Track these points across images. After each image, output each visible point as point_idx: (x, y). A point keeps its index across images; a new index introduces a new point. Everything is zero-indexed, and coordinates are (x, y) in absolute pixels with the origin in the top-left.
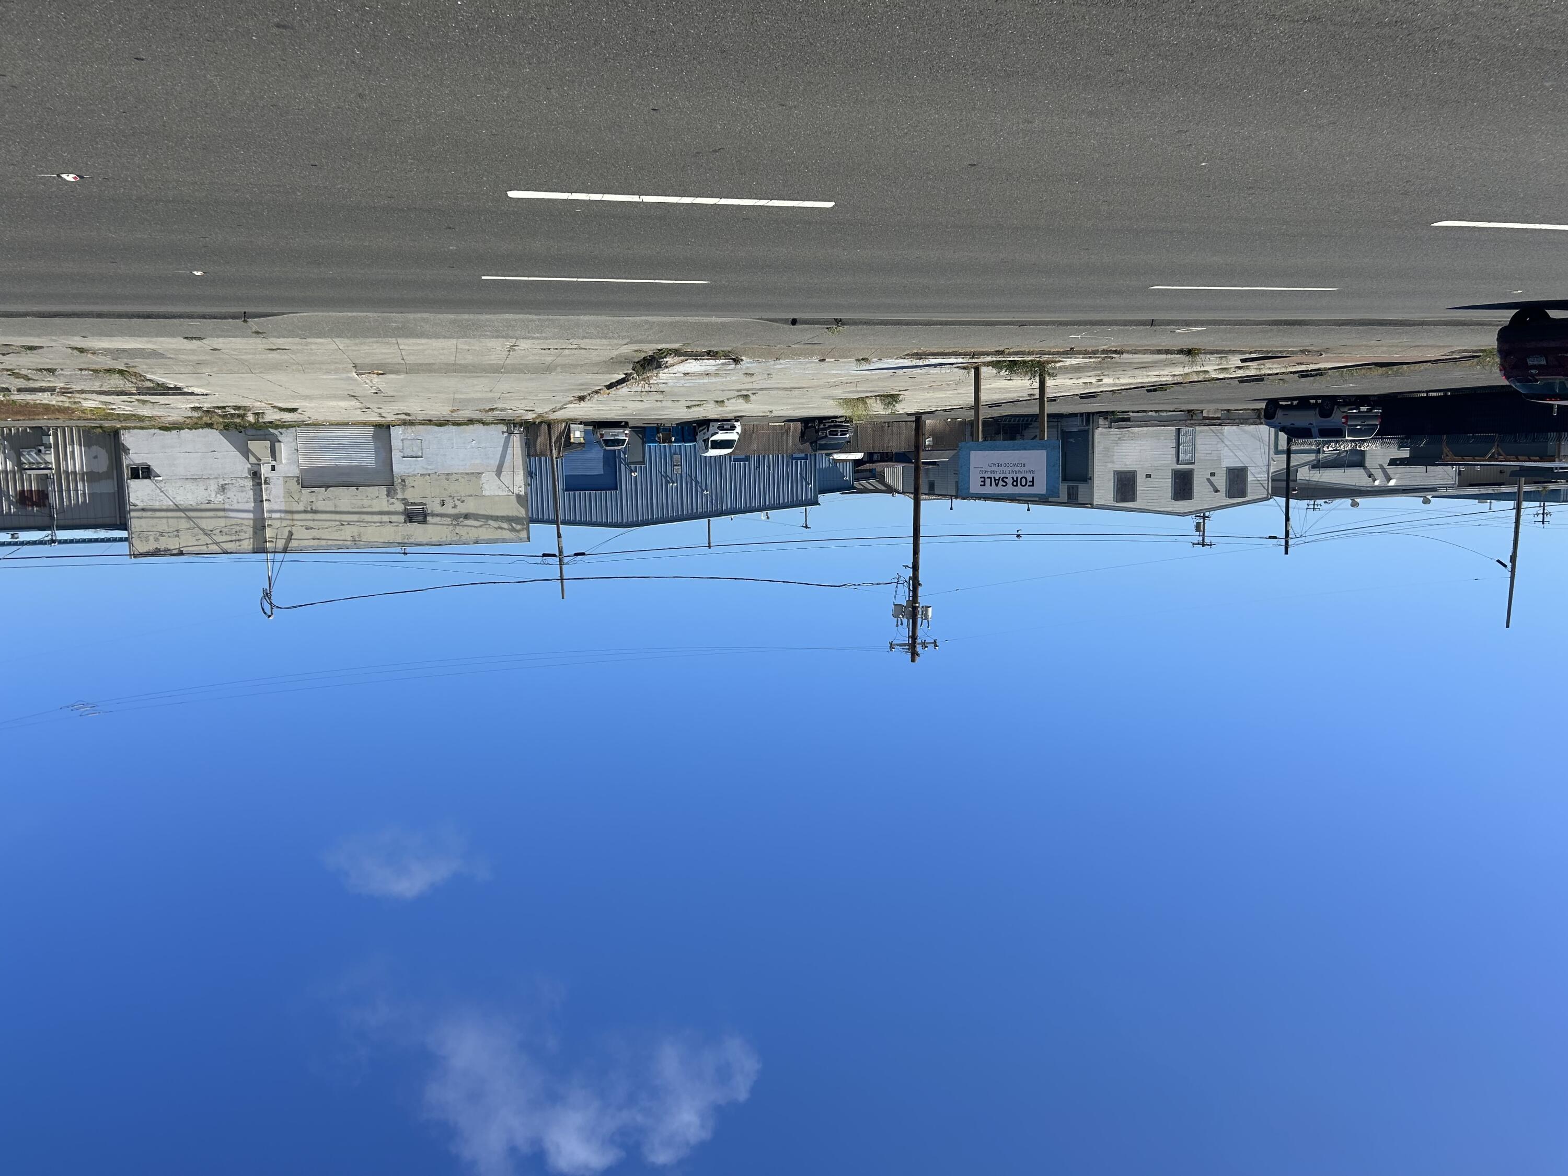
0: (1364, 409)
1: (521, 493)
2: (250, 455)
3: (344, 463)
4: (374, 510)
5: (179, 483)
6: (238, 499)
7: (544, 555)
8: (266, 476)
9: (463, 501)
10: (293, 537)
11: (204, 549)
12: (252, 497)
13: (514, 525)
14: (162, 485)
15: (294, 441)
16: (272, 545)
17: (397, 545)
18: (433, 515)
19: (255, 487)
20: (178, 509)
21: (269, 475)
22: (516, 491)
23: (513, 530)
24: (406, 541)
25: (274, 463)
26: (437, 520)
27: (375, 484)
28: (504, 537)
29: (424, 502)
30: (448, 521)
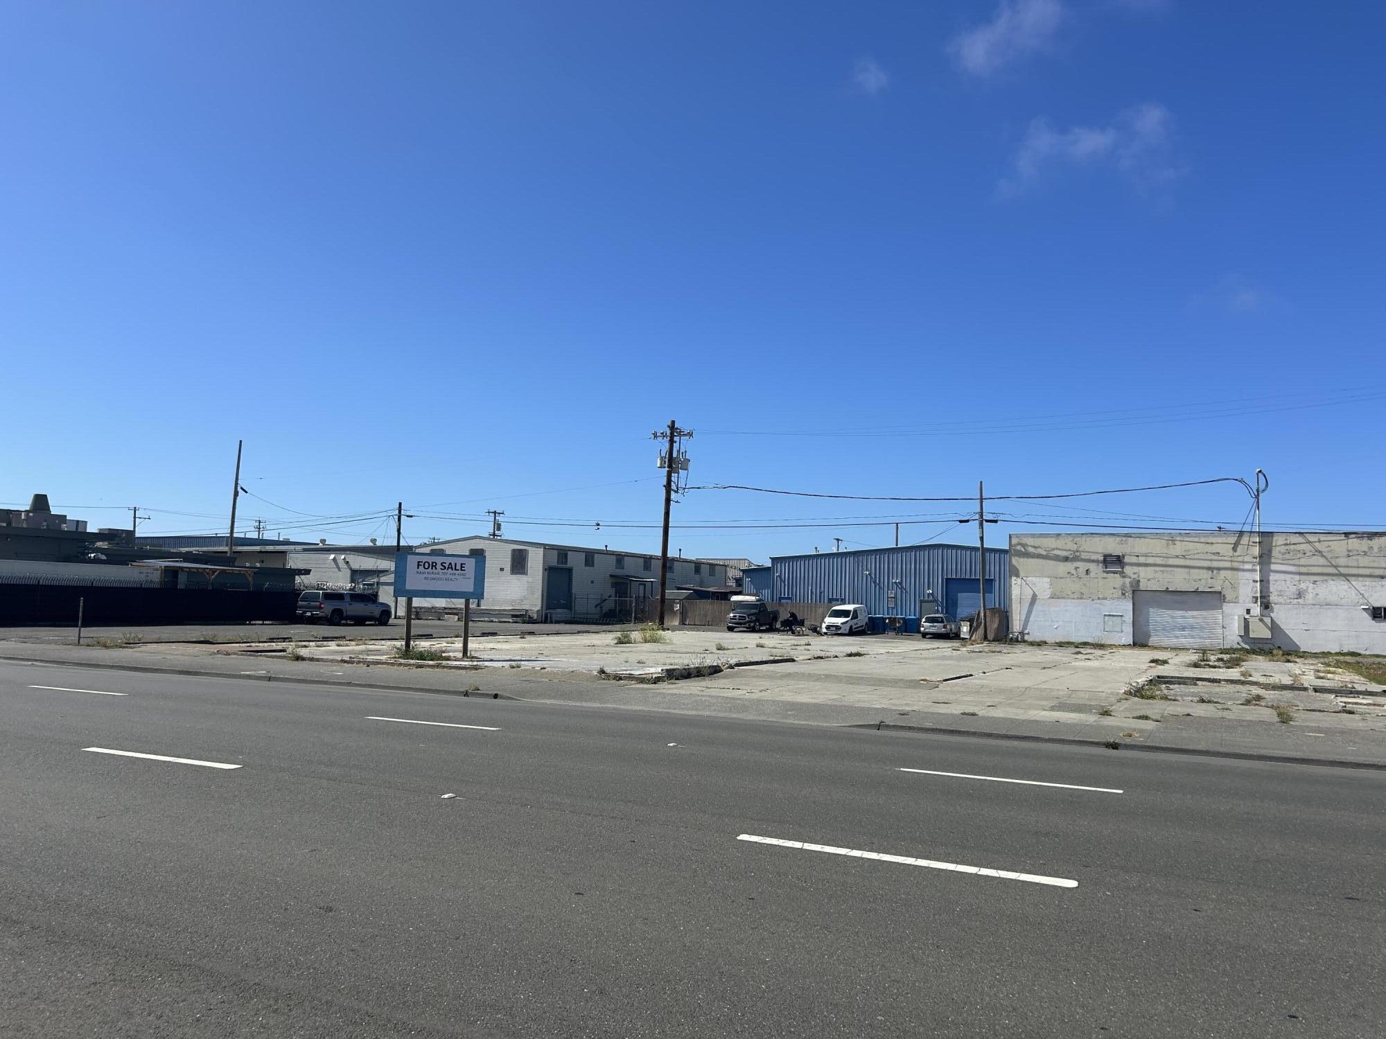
0: (309, 614)
1: (1015, 578)
2: (1270, 626)
3: (1179, 613)
4: (1153, 568)
5: (1343, 602)
6: (1286, 584)
7: (996, 521)
8: (1256, 605)
9: (1069, 573)
10: (1233, 545)
11: (1323, 537)
12: (1271, 585)
13: (1023, 550)
14: (1361, 601)
15: (1226, 636)
16: (1252, 540)
17: (1133, 535)
18: (1097, 561)
19: (1266, 594)
20: (1346, 577)
21: (1252, 605)
22: (1019, 580)
23: (1024, 545)
24: (1124, 539)
25: (1247, 617)
26: (1094, 557)
27: (1151, 593)
28: (1032, 539)
29: (1105, 574)
30: (1084, 556)
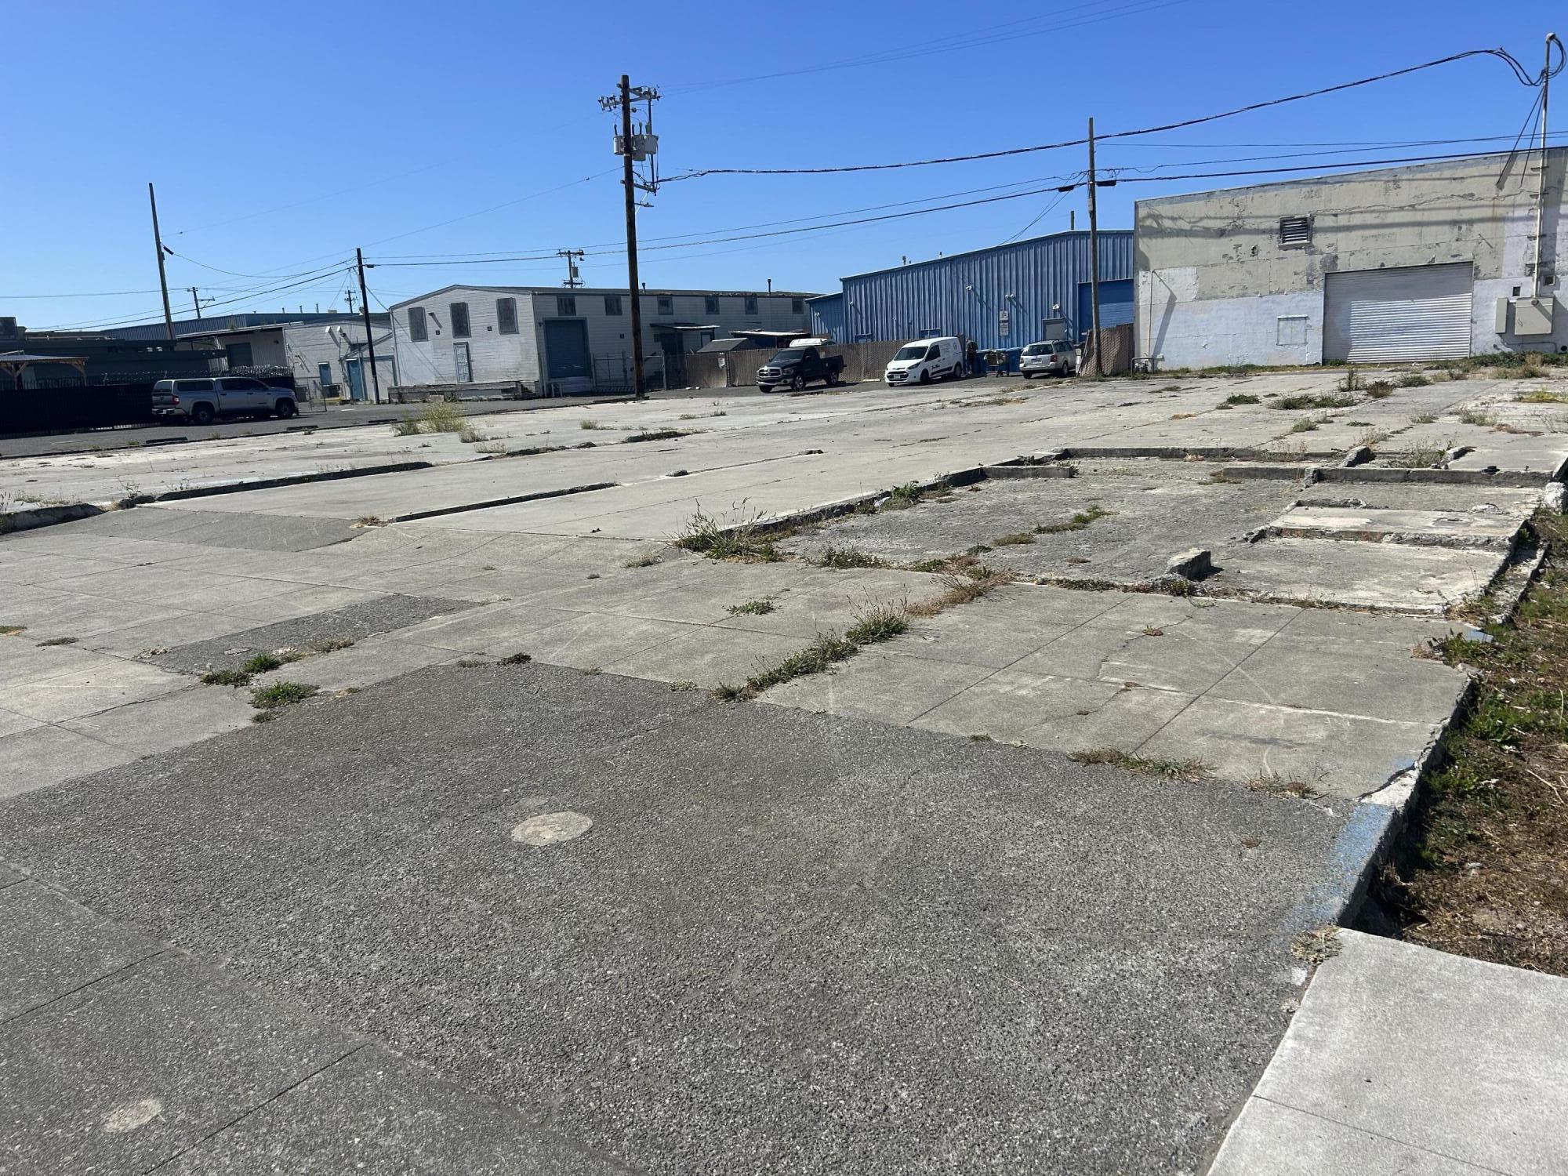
0: (164, 412)
1: (1143, 273)
2: (1550, 311)
3: (1400, 304)
4: (1360, 233)
7: (1112, 183)
8: (1530, 278)
9: (1225, 256)
10: (1497, 178)
12: (1558, 242)
13: (1155, 225)
15: (1476, 335)
16: (1532, 164)
17: (1329, 180)
18: (1270, 231)
19: (1549, 258)
21: (1524, 279)
22: (1149, 274)
23: (1156, 217)
24: (1315, 188)
25: (1513, 300)
26: (1266, 224)
27: (1354, 275)
28: (1168, 206)
29: (1282, 252)
30: (1249, 224)
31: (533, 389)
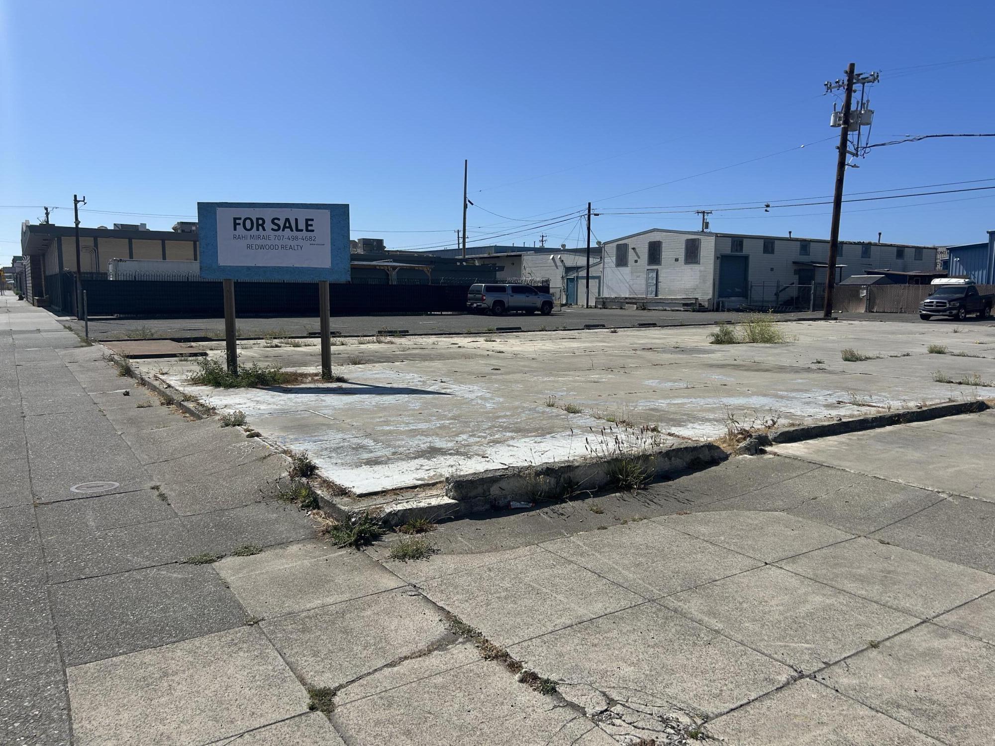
0: (475, 305)
31: (706, 304)
